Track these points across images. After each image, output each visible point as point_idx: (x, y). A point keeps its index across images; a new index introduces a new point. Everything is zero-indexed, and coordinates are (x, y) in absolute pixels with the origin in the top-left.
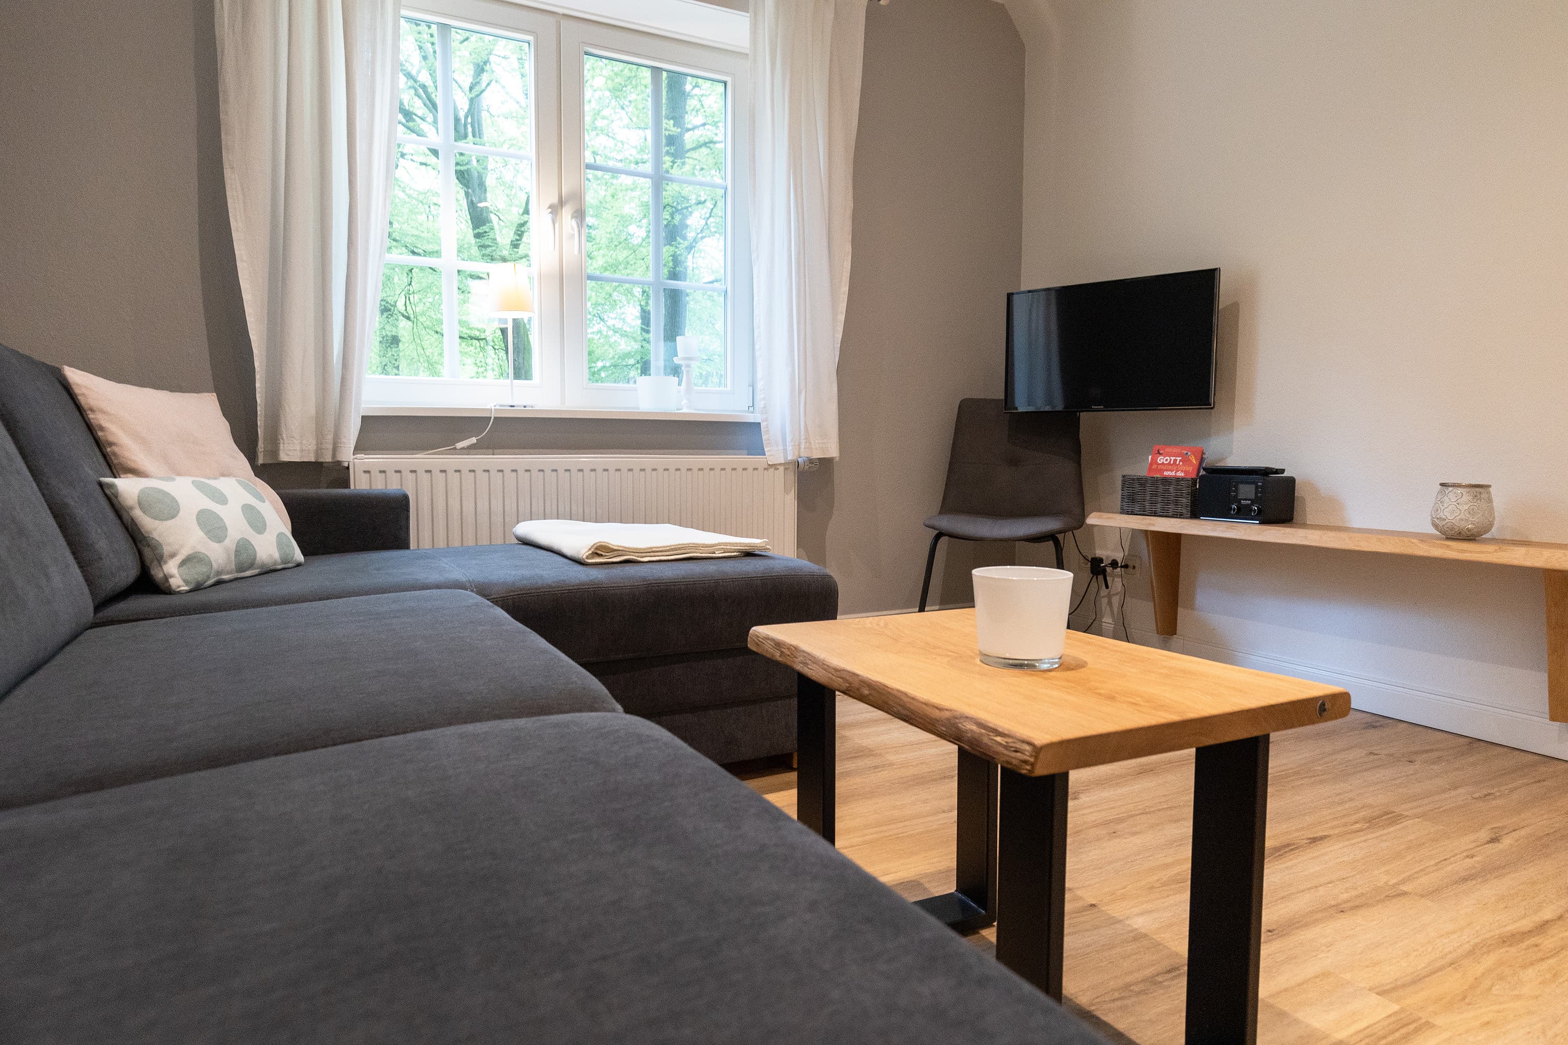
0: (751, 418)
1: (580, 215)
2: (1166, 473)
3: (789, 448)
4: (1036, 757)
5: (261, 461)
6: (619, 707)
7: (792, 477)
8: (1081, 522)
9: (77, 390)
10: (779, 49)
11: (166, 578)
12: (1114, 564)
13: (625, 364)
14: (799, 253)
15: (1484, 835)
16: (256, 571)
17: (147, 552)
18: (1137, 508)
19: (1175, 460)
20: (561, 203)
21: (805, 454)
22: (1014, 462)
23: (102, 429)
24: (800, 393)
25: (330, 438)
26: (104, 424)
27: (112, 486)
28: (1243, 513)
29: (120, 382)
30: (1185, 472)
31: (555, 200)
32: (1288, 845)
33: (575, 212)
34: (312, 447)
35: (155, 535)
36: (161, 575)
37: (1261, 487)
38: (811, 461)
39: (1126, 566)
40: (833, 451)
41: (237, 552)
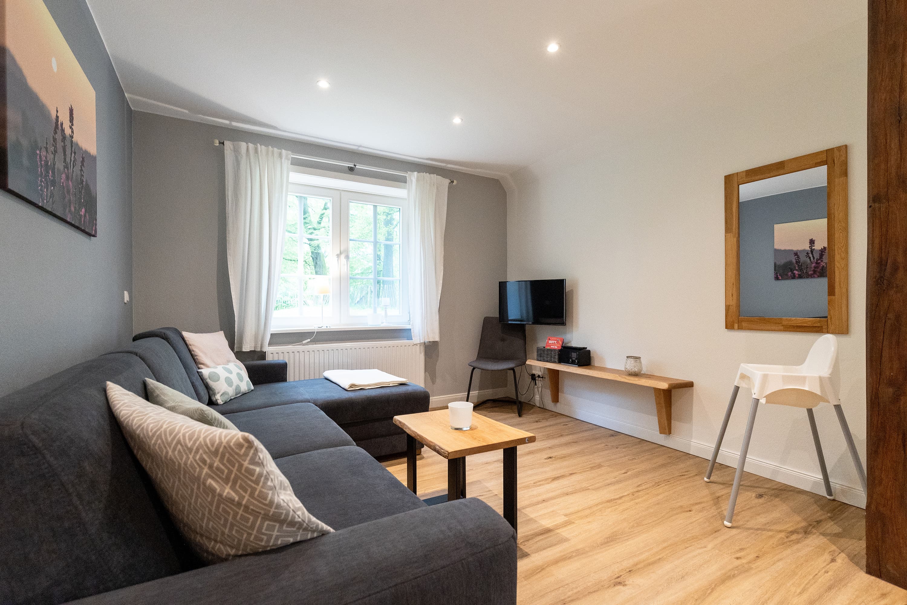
0: (408, 327)
1: (347, 257)
2: (552, 347)
3: (421, 338)
4: (448, 455)
5: (236, 350)
6: (355, 444)
7: (422, 349)
8: (524, 363)
9: (186, 339)
10: (417, 202)
11: (216, 400)
12: (539, 376)
13: (367, 272)
14: (424, 271)
15: (623, 471)
16: (241, 394)
17: (211, 392)
18: (542, 358)
19: (555, 342)
20: (341, 253)
21: (427, 340)
22: (503, 340)
23: (193, 351)
24: (425, 319)
25: (260, 343)
26: (194, 349)
27: (201, 372)
28: (573, 363)
29: (196, 333)
30: (558, 347)
31: (339, 252)
32: (563, 476)
33: (346, 256)
34: (253, 345)
35: (213, 387)
36: (215, 399)
37: (578, 354)
38: (430, 342)
39: (542, 377)
40: (437, 339)
41: (236, 389)
